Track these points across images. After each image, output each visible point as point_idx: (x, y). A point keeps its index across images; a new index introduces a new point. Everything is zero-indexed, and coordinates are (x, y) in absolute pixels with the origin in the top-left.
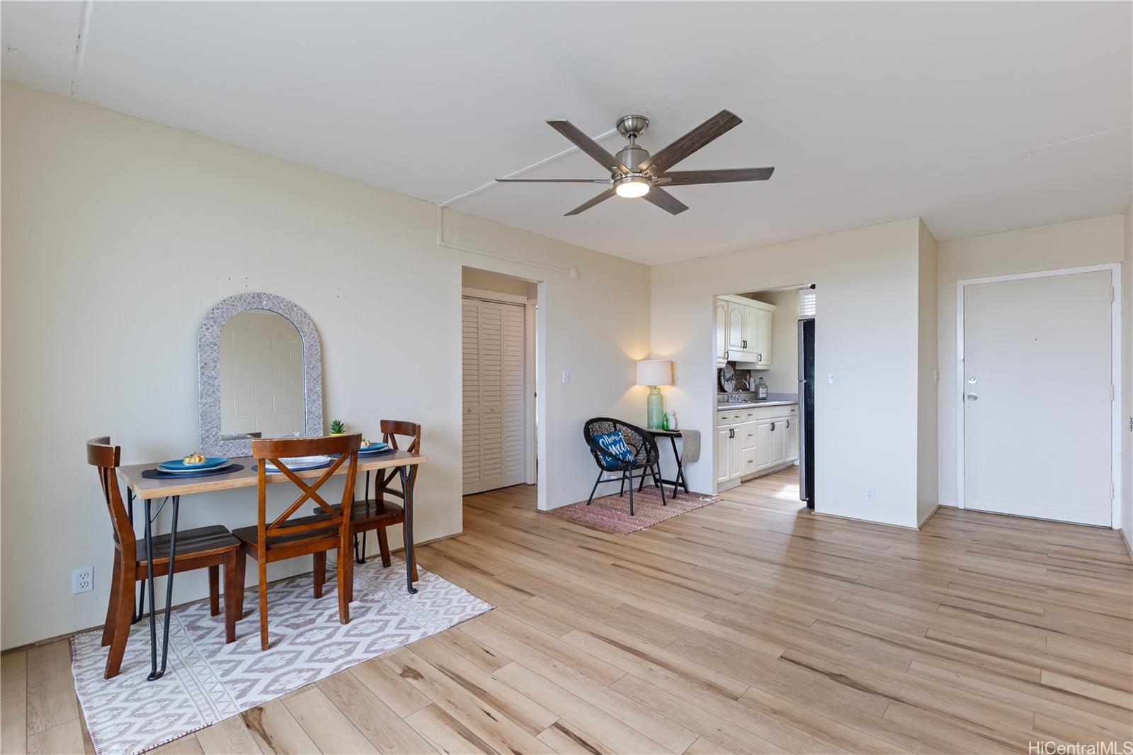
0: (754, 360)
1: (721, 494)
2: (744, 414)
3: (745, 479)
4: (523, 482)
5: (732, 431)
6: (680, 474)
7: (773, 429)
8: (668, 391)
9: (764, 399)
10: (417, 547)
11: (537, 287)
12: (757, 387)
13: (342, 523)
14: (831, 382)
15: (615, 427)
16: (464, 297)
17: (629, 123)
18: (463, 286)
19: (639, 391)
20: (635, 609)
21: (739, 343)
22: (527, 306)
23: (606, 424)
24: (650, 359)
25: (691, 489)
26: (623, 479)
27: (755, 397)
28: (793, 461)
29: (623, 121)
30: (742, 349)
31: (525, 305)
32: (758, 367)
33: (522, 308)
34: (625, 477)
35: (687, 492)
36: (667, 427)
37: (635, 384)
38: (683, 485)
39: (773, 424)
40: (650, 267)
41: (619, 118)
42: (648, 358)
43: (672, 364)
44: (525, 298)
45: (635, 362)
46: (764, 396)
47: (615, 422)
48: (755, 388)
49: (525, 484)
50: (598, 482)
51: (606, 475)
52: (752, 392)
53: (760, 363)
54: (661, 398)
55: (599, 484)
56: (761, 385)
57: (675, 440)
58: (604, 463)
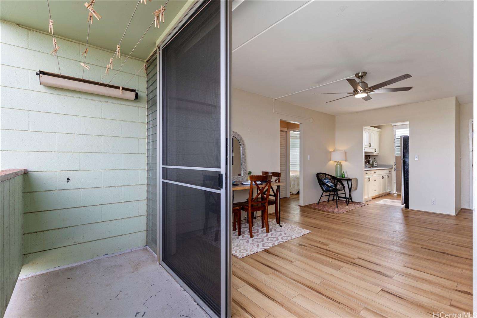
0: (373, 151)
1: (366, 203)
2: (373, 172)
3: (373, 198)
4: (285, 197)
5: (369, 179)
6: (350, 195)
7: (383, 179)
8: (344, 164)
9: (376, 167)
10: (269, 215)
11: (299, 125)
12: (373, 162)
13: (266, 202)
14: (416, 159)
15: (326, 176)
16: (280, 131)
17: (360, 74)
18: (280, 127)
19: (332, 163)
20: (361, 234)
21: (368, 145)
22: (287, 132)
23: (322, 175)
24: (335, 151)
25: (353, 201)
26: (329, 195)
27: (373, 166)
28: (389, 192)
29: (358, 74)
30: (369, 147)
31: (286, 131)
32: (374, 154)
33: (285, 132)
34: (330, 195)
35: (352, 201)
36: (344, 177)
37: (331, 160)
38: (351, 199)
39: (383, 176)
40: (335, 116)
41: (357, 73)
42: (334, 151)
43: (346, 153)
44: (287, 129)
45: (331, 152)
46: (376, 165)
47: (326, 174)
48: (372, 162)
49: (286, 197)
50: (322, 196)
51: (325, 194)
52: (371, 164)
53: (375, 152)
54: (341, 166)
55: (322, 197)
56: (374, 161)
57: (349, 181)
58: (324, 189)
